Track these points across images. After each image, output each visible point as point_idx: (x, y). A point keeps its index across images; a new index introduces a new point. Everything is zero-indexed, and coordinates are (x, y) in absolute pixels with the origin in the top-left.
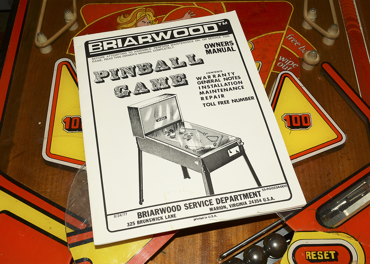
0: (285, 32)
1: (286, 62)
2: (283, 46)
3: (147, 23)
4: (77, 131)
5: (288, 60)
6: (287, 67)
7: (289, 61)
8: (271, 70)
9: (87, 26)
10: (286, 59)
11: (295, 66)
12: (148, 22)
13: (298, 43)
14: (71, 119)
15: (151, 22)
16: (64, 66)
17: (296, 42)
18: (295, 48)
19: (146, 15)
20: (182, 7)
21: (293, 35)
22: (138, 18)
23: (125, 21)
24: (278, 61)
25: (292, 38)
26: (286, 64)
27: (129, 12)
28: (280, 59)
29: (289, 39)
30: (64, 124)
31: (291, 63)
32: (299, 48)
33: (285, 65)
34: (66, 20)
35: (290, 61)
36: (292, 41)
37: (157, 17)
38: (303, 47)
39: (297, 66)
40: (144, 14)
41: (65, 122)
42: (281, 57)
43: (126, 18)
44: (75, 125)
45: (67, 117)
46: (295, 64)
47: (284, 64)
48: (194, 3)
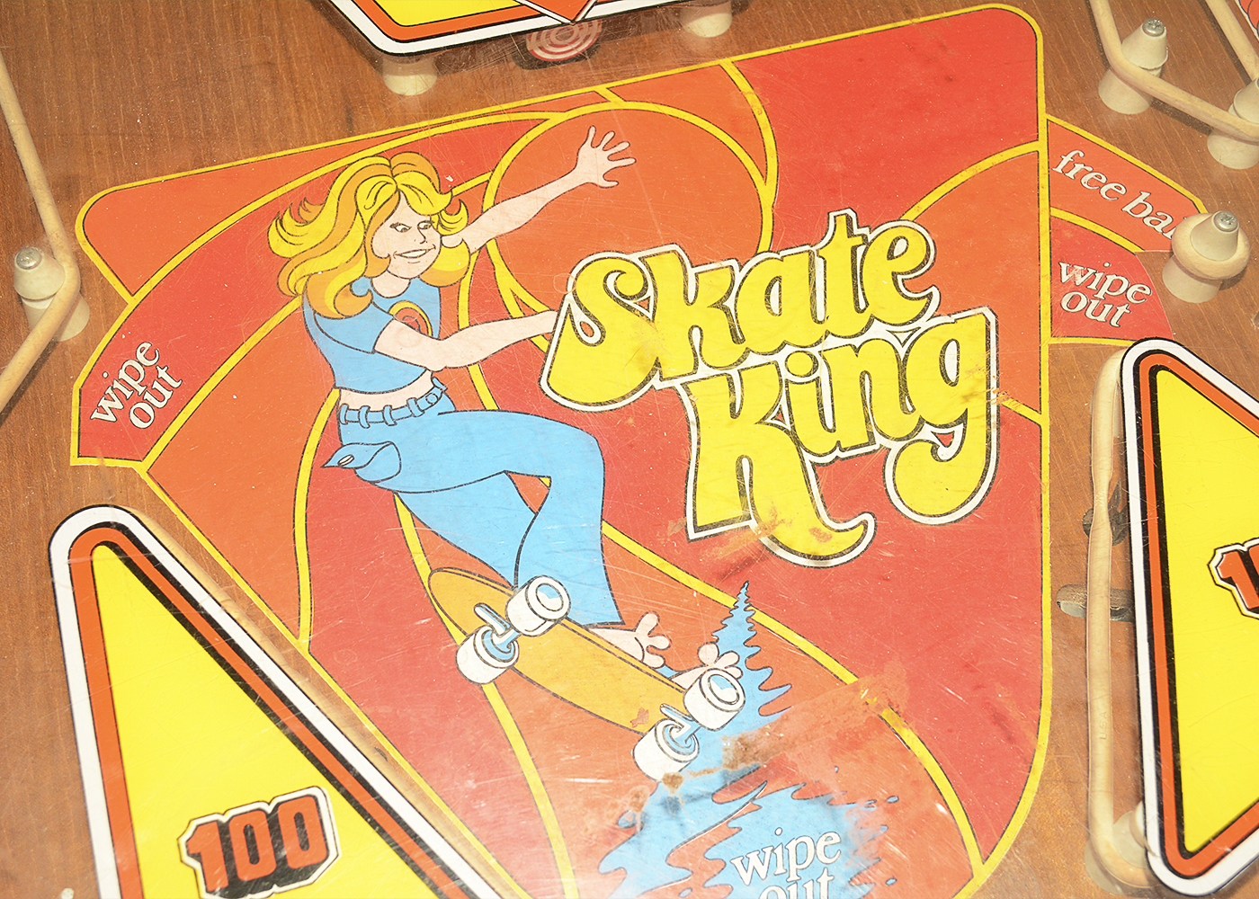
0: (1041, 146)
1: (1093, 286)
2: (1056, 213)
3: (419, 228)
4: (275, 888)
5: (1099, 276)
6: (1108, 307)
7: (1104, 280)
8: (1047, 338)
9: (132, 302)
10: (1091, 271)
11: (1137, 295)
12: (422, 226)
13: (1112, 186)
14: (223, 829)
15: (435, 218)
16: (103, 553)
17: (1106, 184)
18: (1110, 212)
19: (398, 190)
20: (557, 118)
21: (1082, 154)
22: (367, 215)
23: (308, 242)
24: (1058, 286)
25: (1079, 167)
26: (1100, 295)
27: (317, 194)
28: (1065, 278)
29: (1071, 175)
30: (197, 865)
31: (1116, 285)
32: (1127, 209)
33: (1094, 303)
34: (26, 299)
35: (1111, 278)
36: (1085, 179)
37: (456, 191)
38: (1140, 200)
39: (1147, 291)
40: (390, 190)
41: (197, 857)
42: (1064, 266)
43: (307, 223)
44: (254, 859)
45: (198, 826)
46: (1135, 288)
47: (1091, 295)
48: (602, 89)
